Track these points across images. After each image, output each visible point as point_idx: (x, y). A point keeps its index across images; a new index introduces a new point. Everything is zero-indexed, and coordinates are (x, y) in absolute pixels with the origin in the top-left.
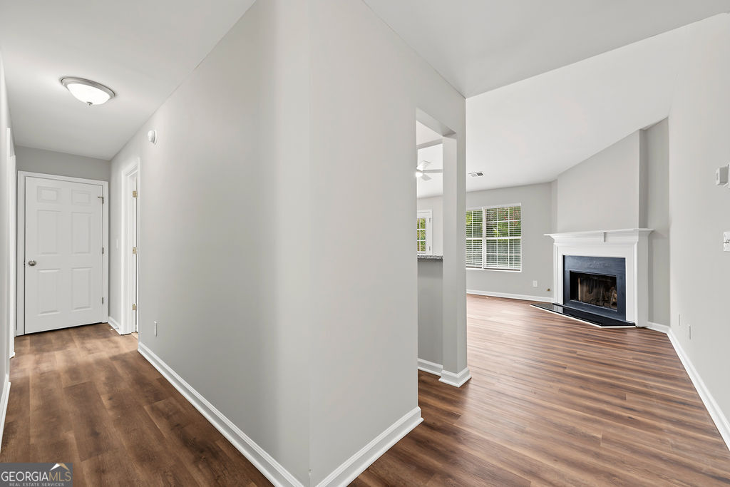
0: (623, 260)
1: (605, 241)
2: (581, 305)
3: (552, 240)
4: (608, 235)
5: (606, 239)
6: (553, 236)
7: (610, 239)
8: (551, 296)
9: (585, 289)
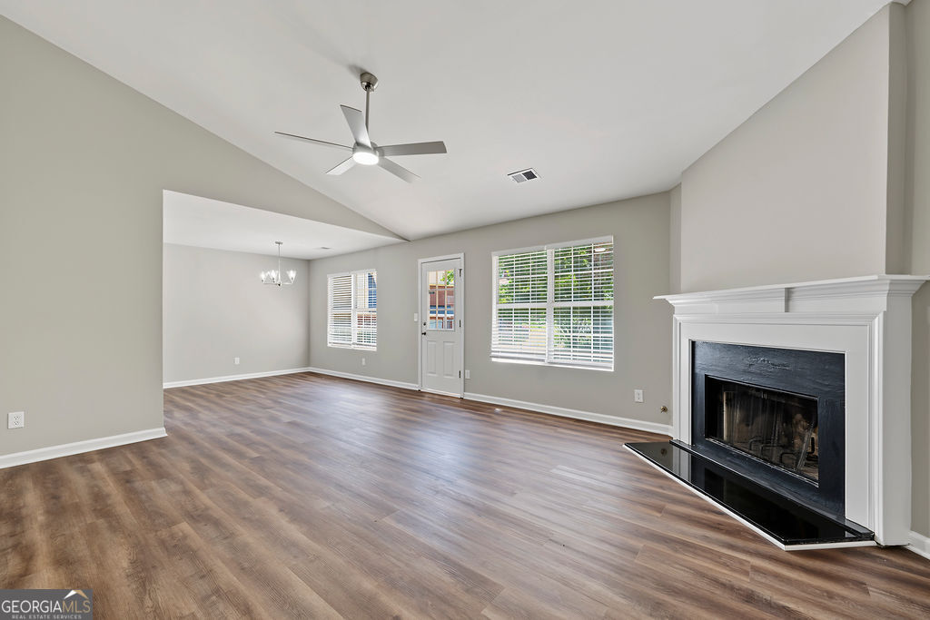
0: (839, 359)
1: (787, 310)
2: (727, 452)
3: (671, 309)
4: (795, 296)
5: (791, 303)
6: (671, 299)
7: (799, 305)
8: (669, 421)
9: (738, 415)
